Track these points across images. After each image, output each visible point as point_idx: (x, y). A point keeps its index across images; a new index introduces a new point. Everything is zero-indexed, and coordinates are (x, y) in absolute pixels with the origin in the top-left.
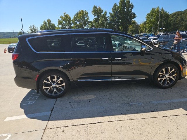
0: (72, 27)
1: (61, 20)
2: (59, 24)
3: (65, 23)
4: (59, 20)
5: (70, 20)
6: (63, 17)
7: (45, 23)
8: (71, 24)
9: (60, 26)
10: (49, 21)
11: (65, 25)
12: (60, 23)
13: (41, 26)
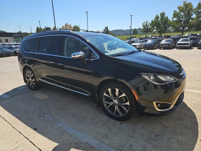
0: (193, 19)
1: (178, 11)
2: (174, 17)
3: (183, 14)
4: (175, 11)
5: (191, 9)
6: (181, 7)
7: (157, 17)
8: (192, 15)
9: (175, 19)
10: (163, 15)
11: (182, 17)
12: (175, 15)
13: (152, 21)
